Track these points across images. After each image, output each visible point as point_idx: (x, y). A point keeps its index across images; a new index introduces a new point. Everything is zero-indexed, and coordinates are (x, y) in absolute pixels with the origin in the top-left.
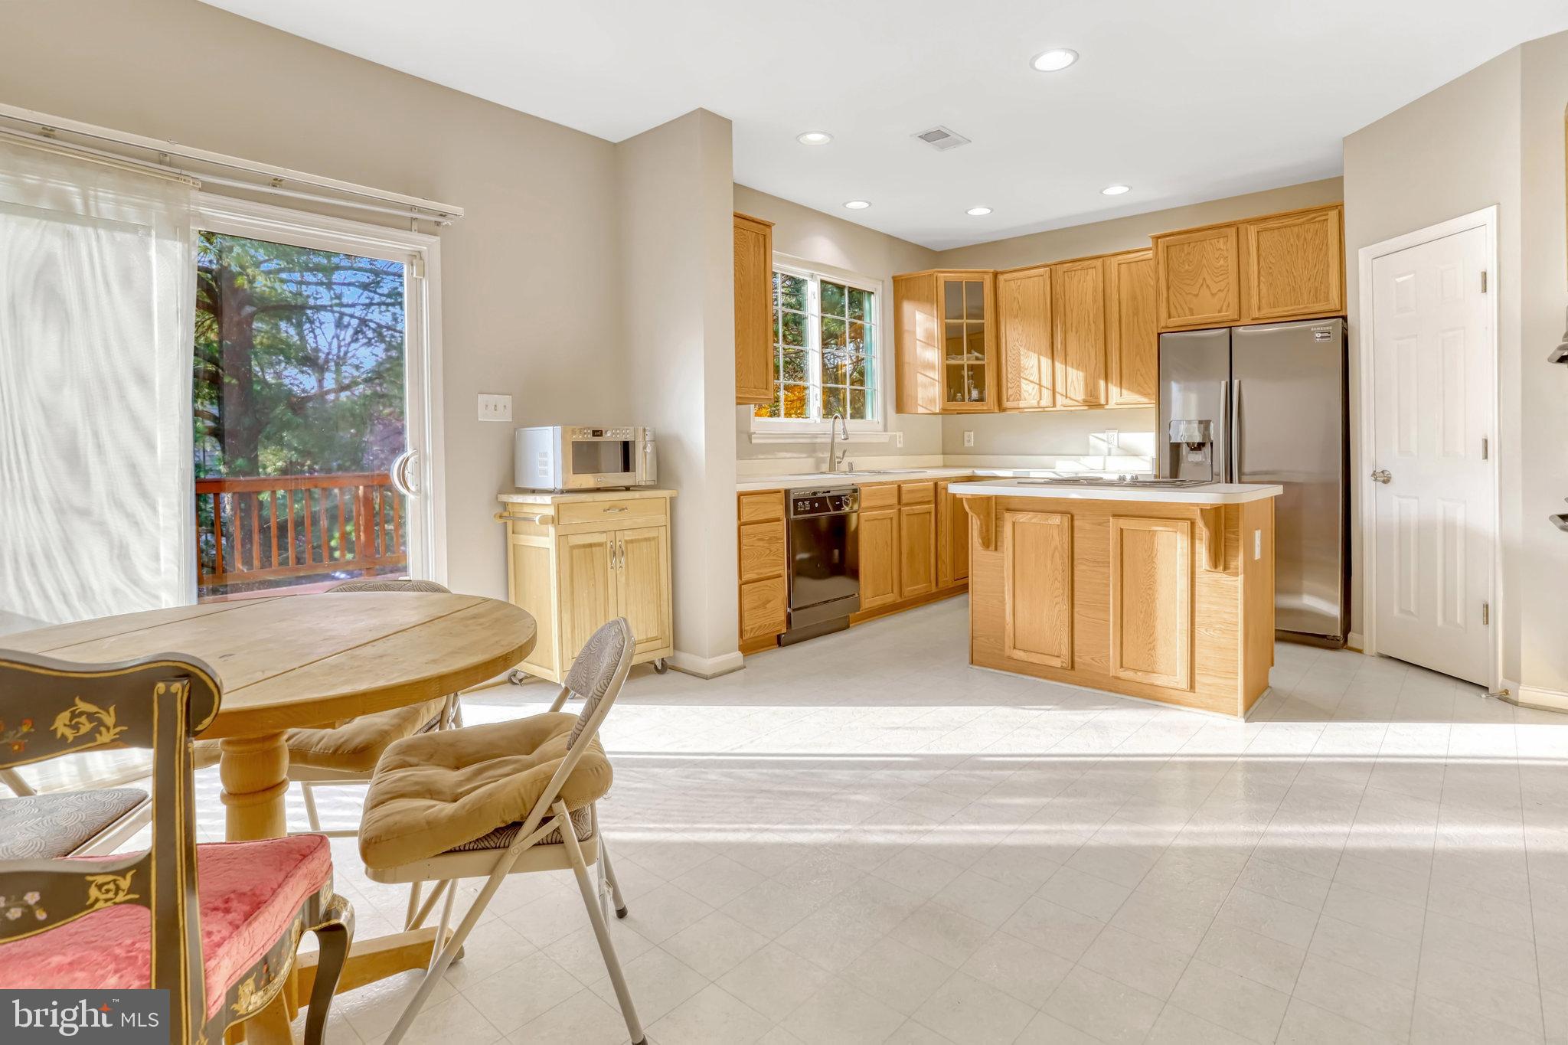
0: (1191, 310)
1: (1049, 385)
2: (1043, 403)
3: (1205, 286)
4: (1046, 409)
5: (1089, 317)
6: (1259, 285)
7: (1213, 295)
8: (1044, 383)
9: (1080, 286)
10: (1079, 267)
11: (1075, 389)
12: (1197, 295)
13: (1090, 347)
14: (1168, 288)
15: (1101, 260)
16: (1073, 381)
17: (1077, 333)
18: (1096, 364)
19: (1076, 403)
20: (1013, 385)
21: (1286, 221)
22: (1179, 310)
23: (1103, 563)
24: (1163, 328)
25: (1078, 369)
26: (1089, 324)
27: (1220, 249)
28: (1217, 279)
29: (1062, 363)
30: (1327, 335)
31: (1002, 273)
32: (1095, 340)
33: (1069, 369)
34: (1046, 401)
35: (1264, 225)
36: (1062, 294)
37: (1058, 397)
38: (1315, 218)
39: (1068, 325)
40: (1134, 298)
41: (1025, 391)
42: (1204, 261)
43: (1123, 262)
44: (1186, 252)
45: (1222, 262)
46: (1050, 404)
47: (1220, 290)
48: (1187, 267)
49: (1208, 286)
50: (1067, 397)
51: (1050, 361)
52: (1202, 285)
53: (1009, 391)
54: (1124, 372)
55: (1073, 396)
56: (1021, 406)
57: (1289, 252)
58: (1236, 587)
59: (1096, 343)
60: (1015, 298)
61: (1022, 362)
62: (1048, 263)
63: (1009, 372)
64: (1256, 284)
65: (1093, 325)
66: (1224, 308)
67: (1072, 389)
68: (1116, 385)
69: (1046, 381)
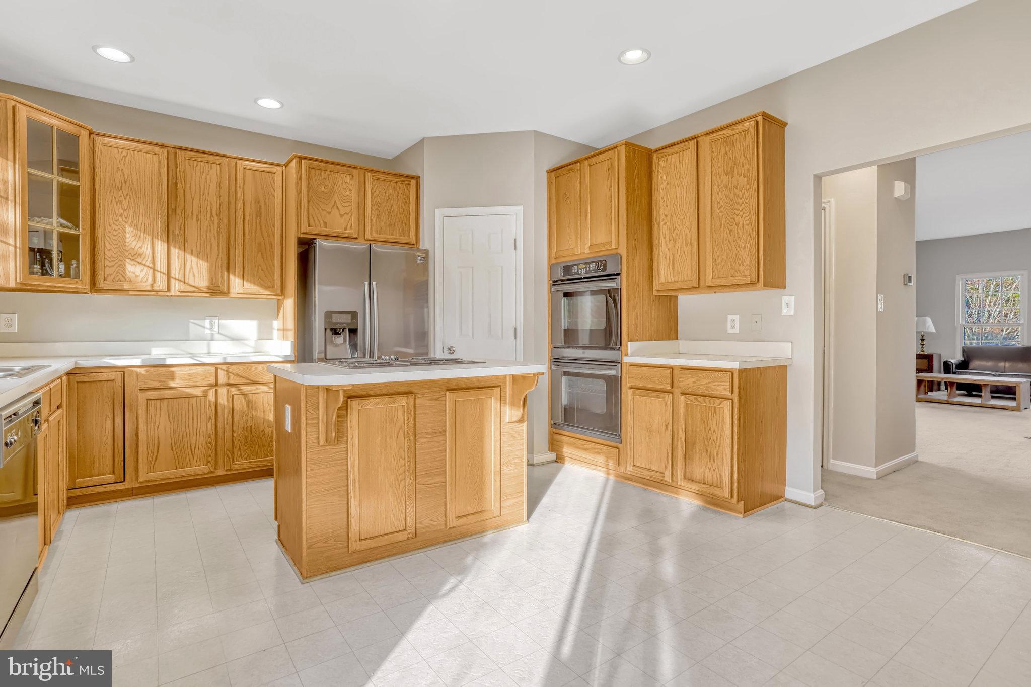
0: (325, 223)
1: (164, 270)
2: (156, 288)
3: (335, 207)
4: (160, 294)
5: (211, 209)
6: (371, 216)
7: (341, 216)
8: (158, 267)
9: (203, 177)
10: (204, 159)
11: (194, 275)
12: (330, 213)
13: (213, 238)
14: (309, 202)
15: (227, 159)
16: (191, 268)
17: (198, 221)
18: (218, 255)
19: (196, 290)
20: (113, 263)
21: (389, 177)
22: (317, 221)
23: (439, 432)
24: (303, 233)
25: (198, 256)
26: (212, 216)
27: (347, 182)
28: (345, 205)
29: (180, 248)
30: (423, 259)
31: (98, 135)
32: (218, 232)
33: (188, 257)
34: (161, 284)
35: (376, 175)
36: (183, 180)
37: (173, 281)
38: (405, 181)
39: (188, 212)
40: (257, 202)
41: (130, 272)
42: (336, 188)
43: (249, 167)
44: (323, 177)
45: (348, 193)
46: (164, 288)
47: (346, 213)
48: (323, 189)
49: (337, 208)
50: (185, 283)
51: (165, 245)
52: (334, 206)
53: (106, 269)
54: (246, 265)
55: (192, 283)
56: (126, 288)
57: (389, 199)
58: (523, 431)
59: (218, 235)
60: (118, 168)
61: (127, 240)
62: (165, 142)
63: (107, 248)
64: (370, 215)
65: (216, 219)
66: (348, 227)
67: (191, 275)
68: (238, 277)
69: (161, 265)
